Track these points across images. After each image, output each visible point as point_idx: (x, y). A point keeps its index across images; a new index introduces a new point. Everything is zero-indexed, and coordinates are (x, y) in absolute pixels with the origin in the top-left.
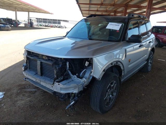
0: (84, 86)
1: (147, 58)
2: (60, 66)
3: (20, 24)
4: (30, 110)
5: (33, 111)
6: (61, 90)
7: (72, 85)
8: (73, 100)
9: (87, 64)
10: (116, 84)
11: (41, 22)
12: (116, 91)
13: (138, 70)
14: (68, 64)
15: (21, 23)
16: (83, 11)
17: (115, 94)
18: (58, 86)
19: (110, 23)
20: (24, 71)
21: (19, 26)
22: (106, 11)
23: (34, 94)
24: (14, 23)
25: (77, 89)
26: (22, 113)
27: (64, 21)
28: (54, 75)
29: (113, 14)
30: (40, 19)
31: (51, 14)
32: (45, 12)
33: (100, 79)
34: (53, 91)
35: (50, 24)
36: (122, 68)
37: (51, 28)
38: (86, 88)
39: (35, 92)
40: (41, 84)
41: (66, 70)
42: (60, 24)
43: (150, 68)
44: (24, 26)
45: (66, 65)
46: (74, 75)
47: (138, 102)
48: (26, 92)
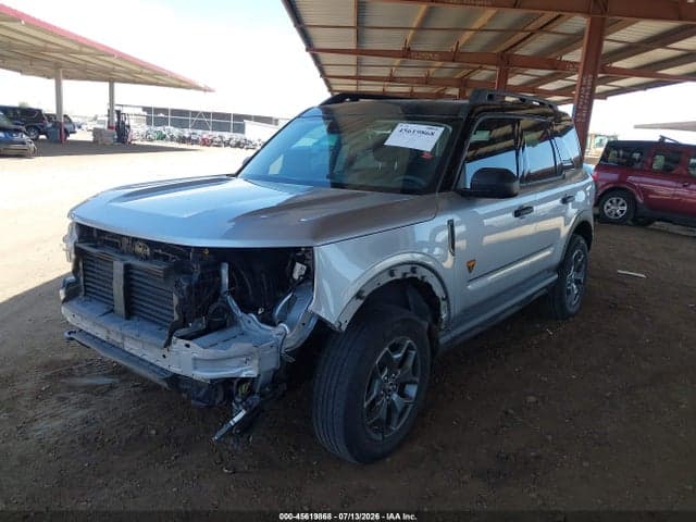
0: (283, 352)
1: (557, 259)
2: (195, 277)
3: (77, 129)
4: (81, 451)
5: (93, 456)
6: (195, 368)
7: (237, 347)
8: (241, 408)
9: (299, 270)
10: (414, 353)
11: (163, 122)
12: (417, 380)
13: (517, 304)
14: (225, 272)
15: (80, 127)
16: (332, 81)
17: (412, 390)
18: (186, 352)
19: (402, 126)
20: (65, 301)
21: (72, 137)
22: (427, 81)
23: (103, 394)
24: (49, 125)
25: (256, 362)
26: (50, 462)
27: (259, 119)
28: (172, 311)
29: (455, 91)
30: (158, 111)
31: (205, 90)
32: (178, 83)
33: (344, 328)
34: (167, 371)
35: (200, 132)
36: (439, 291)
37: (205, 148)
38: (292, 360)
39: (112, 387)
40: (127, 349)
41: (217, 295)
42: (243, 132)
43: (573, 302)
44: (89, 137)
45: (219, 274)
46: (247, 313)
47: (509, 425)
48: (71, 388)
